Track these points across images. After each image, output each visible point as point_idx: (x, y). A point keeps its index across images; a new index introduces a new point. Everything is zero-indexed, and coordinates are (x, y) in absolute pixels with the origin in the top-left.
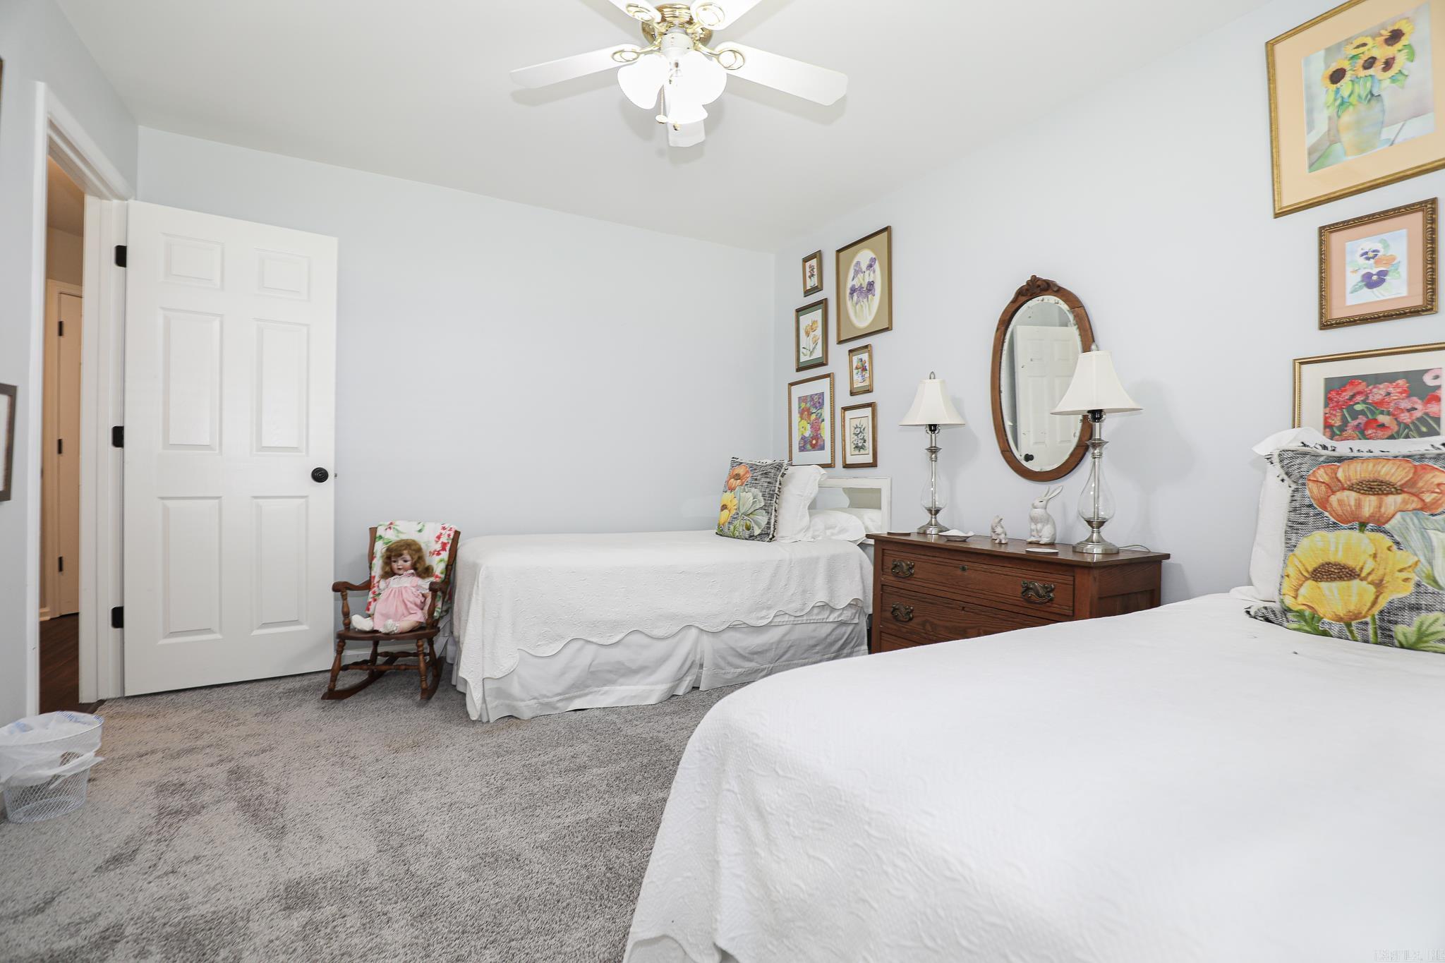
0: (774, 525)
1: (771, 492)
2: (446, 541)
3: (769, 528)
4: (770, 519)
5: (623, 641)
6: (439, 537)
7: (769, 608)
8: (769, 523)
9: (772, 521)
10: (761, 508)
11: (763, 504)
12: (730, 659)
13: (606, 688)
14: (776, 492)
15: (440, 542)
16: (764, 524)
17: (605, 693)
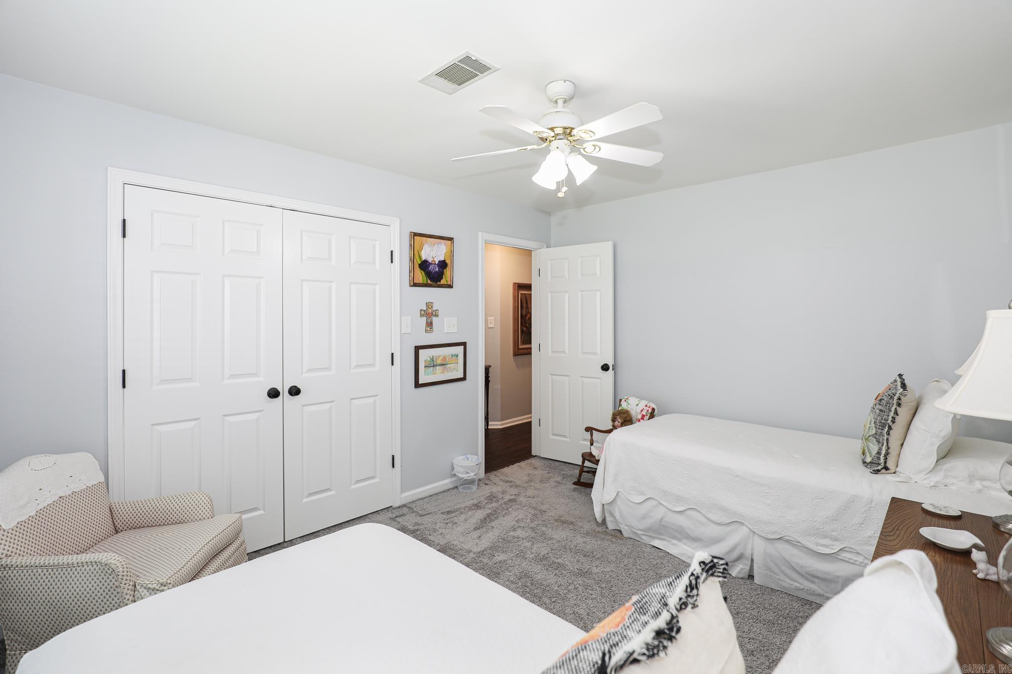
0: (885, 456)
1: (883, 421)
2: (645, 414)
3: (879, 458)
4: (880, 449)
5: (686, 513)
6: (642, 411)
7: (836, 539)
8: (879, 453)
9: (883, 452)
10: (873, 435)
11: (874, 432)
12: (783, 568)
13: (674, 541)
14: (889, 421)
15: (641, 414)
16: (874, 452)
17: (674, 544)
